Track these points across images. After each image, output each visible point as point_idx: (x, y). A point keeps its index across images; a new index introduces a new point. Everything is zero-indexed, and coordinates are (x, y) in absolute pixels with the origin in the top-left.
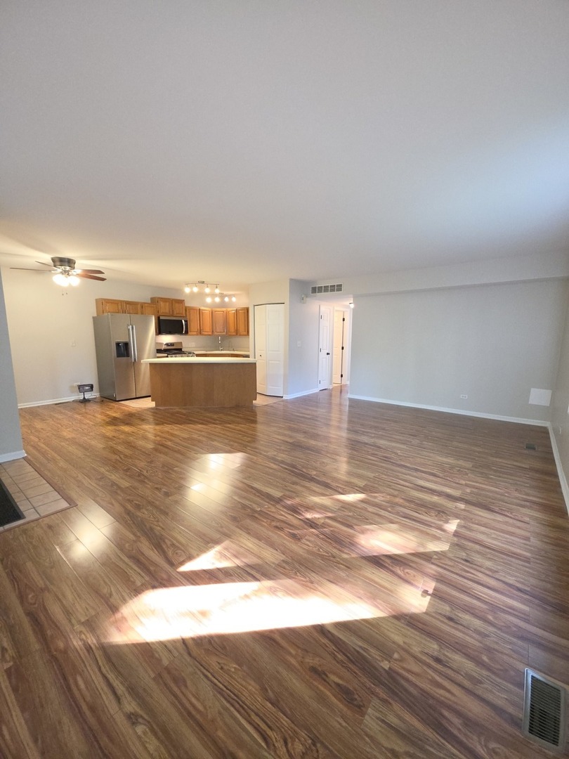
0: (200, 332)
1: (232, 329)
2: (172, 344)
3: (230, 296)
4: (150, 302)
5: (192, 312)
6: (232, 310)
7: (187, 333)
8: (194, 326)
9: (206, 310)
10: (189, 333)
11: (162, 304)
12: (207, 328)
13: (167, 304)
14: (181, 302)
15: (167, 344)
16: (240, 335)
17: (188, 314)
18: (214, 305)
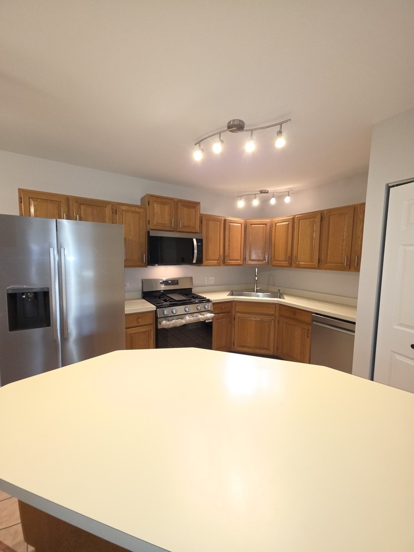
0: (224, 261)
1: (281, 254)
2: (175, 282)
3: (280, 197)
4: (139, 204)
5: (211, 224)
6: (281, 220)
7: (200, 262)
8: (213, 250)
9: (237, 222)
10: (205, 262)
11: (157, 207)
12: (236, 253)
13: (167, 208)
14: (194, 205)
15: (166, 283)
16: (298, 267)
17: (204, 228)
18: (250, 212)
